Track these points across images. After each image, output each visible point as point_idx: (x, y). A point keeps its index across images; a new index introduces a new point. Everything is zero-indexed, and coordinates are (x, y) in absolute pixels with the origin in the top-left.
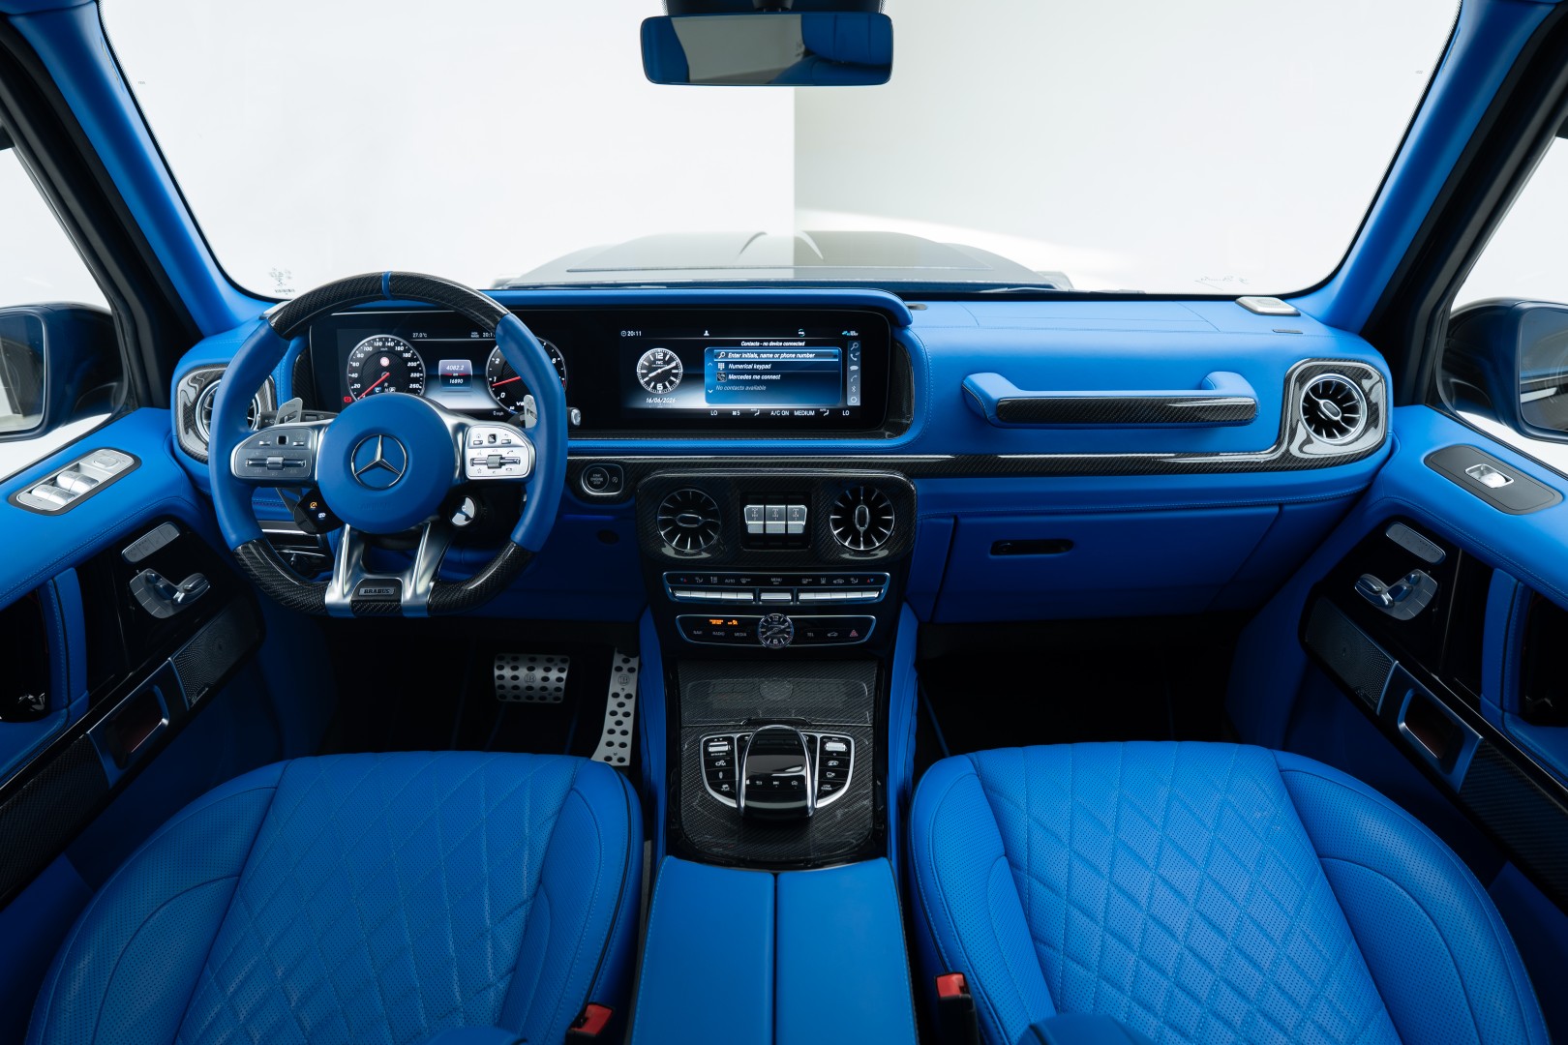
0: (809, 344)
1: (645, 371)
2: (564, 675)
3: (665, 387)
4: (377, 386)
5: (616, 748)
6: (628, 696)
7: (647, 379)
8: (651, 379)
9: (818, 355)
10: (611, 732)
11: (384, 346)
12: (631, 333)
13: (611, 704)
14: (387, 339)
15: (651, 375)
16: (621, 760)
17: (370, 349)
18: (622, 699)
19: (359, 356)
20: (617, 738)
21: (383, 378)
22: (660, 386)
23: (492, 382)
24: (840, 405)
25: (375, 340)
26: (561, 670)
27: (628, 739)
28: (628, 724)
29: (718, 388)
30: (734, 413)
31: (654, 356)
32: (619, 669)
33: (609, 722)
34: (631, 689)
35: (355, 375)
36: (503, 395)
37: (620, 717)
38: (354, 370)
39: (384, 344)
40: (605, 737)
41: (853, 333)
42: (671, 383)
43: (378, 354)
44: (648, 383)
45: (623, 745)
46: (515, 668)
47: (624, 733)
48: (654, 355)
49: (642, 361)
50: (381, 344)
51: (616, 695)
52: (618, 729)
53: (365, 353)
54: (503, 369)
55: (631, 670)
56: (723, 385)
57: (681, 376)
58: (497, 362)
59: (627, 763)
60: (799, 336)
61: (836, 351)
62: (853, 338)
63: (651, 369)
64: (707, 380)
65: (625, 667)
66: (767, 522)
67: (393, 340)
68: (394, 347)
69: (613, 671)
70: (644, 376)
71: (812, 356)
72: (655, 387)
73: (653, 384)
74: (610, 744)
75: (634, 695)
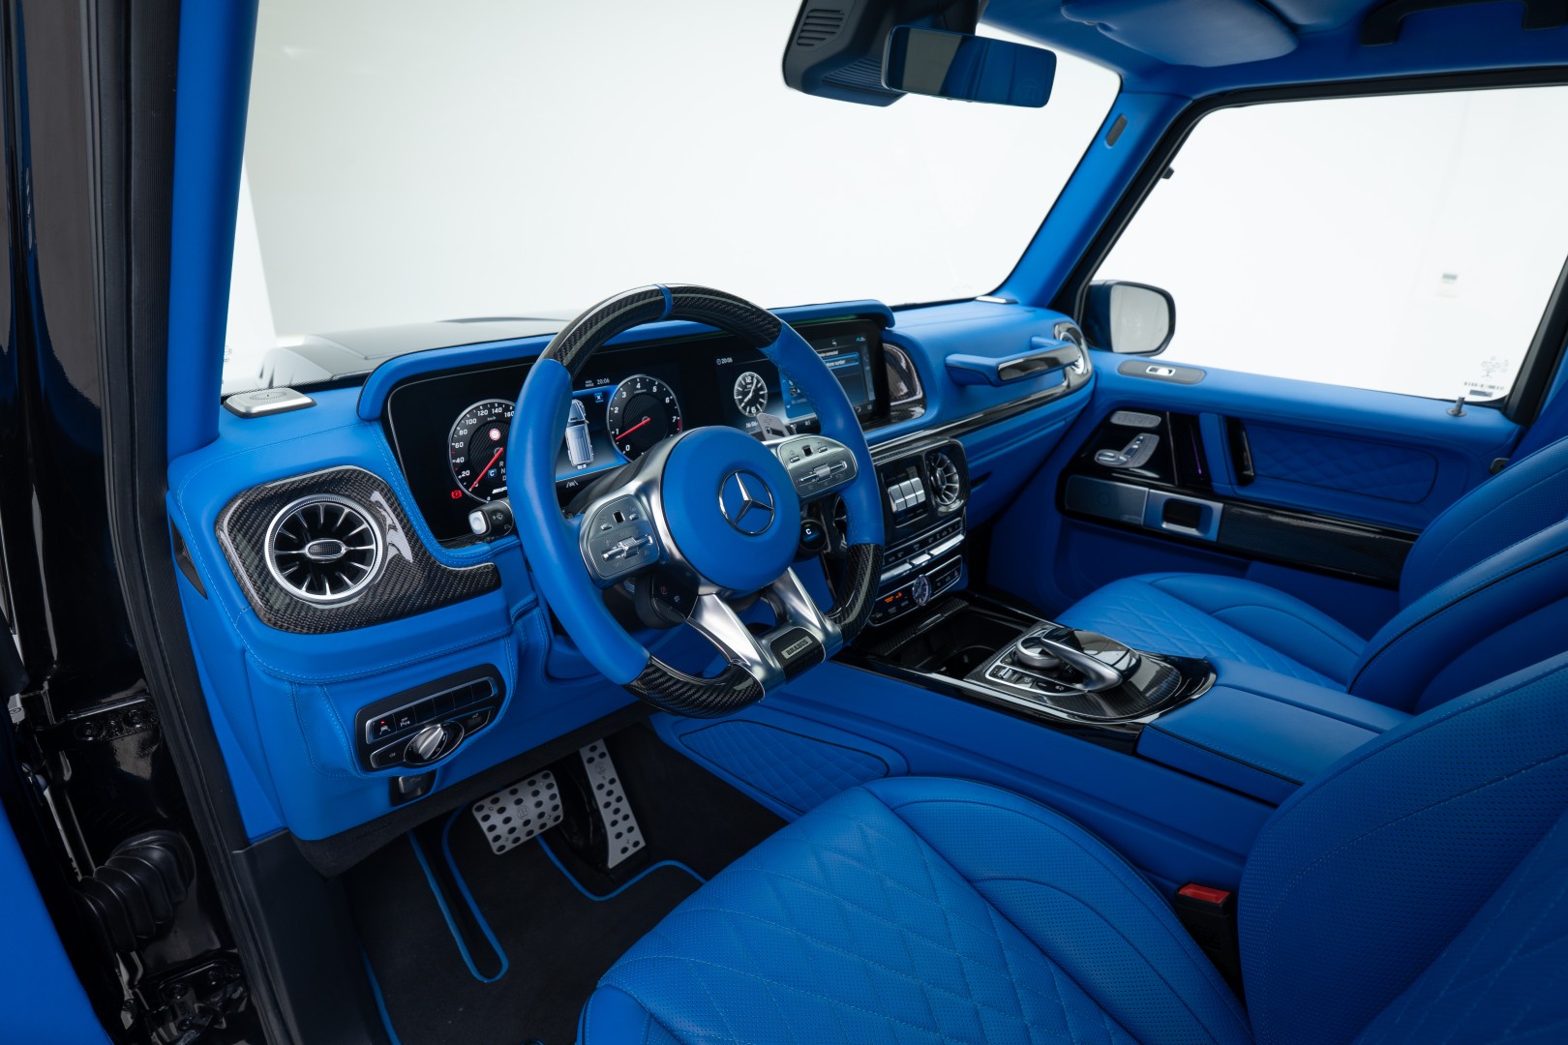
0: (842, 352)
1: (740, 397)
2: (555, 790)
3: (757, 409)
4: (490, 468)
5: (626, 835)
6: (612, 781)
7: (743, 404)
8: (747, 404)
9: (847, 361)
10: (614, 823)
11: (490, 414)
12: (724, 361)
13: (601, 798)
14: (492, 405)
15: (746, 400)
16: (636, 844)
17: (474, 421)
18: (608, 787)
19: (461, 433)
20: (622, 826)
21: (496, 456)
22: (753, 409)
23: (615, 436)
24: (865, 402)
25: (477, 408)
26: (550, 786)
27: (632, 822)
28: (625, 807)
29: (793, 402)
30: (807, 423)
31: (745, 381)
32: (591, 760)
33: (607, 816)
34: (612, 773)
35: (460, 460)
36: (628, 448)
37: (614, 805)
38: (458, 453)
39: (490, 412)
40: (611, 832)
41: (863, 339)
42: (761, 404)
43: (484, 426)
44: (745, 408)
45: (631, 830)
46: (502, 810)
47: (626, 817)
48: (744, 379)
49: (737, 387)
50: (486, 412)
51: (601, 787)
52: (619, 817)
53: (469, 427)
54: (623, 418)
55: (602, 755)
56: (795, 399)
57: (766, 396)
58: (616, 412)
59: (642, 844)
60: (833, 346)
61: (855, 355)
62: (862, 343)
63: (745, 394)
64: (785, 396)
65: (595, 755)
66: (907, 498)
67: (500, 405)
68: (502, 414)
69: (586, 765)
70: (741, 401)
71: (843, 362)
72: (750, 412)
73: (748, 409)
74: (619, 835)
75: (617, 778)
